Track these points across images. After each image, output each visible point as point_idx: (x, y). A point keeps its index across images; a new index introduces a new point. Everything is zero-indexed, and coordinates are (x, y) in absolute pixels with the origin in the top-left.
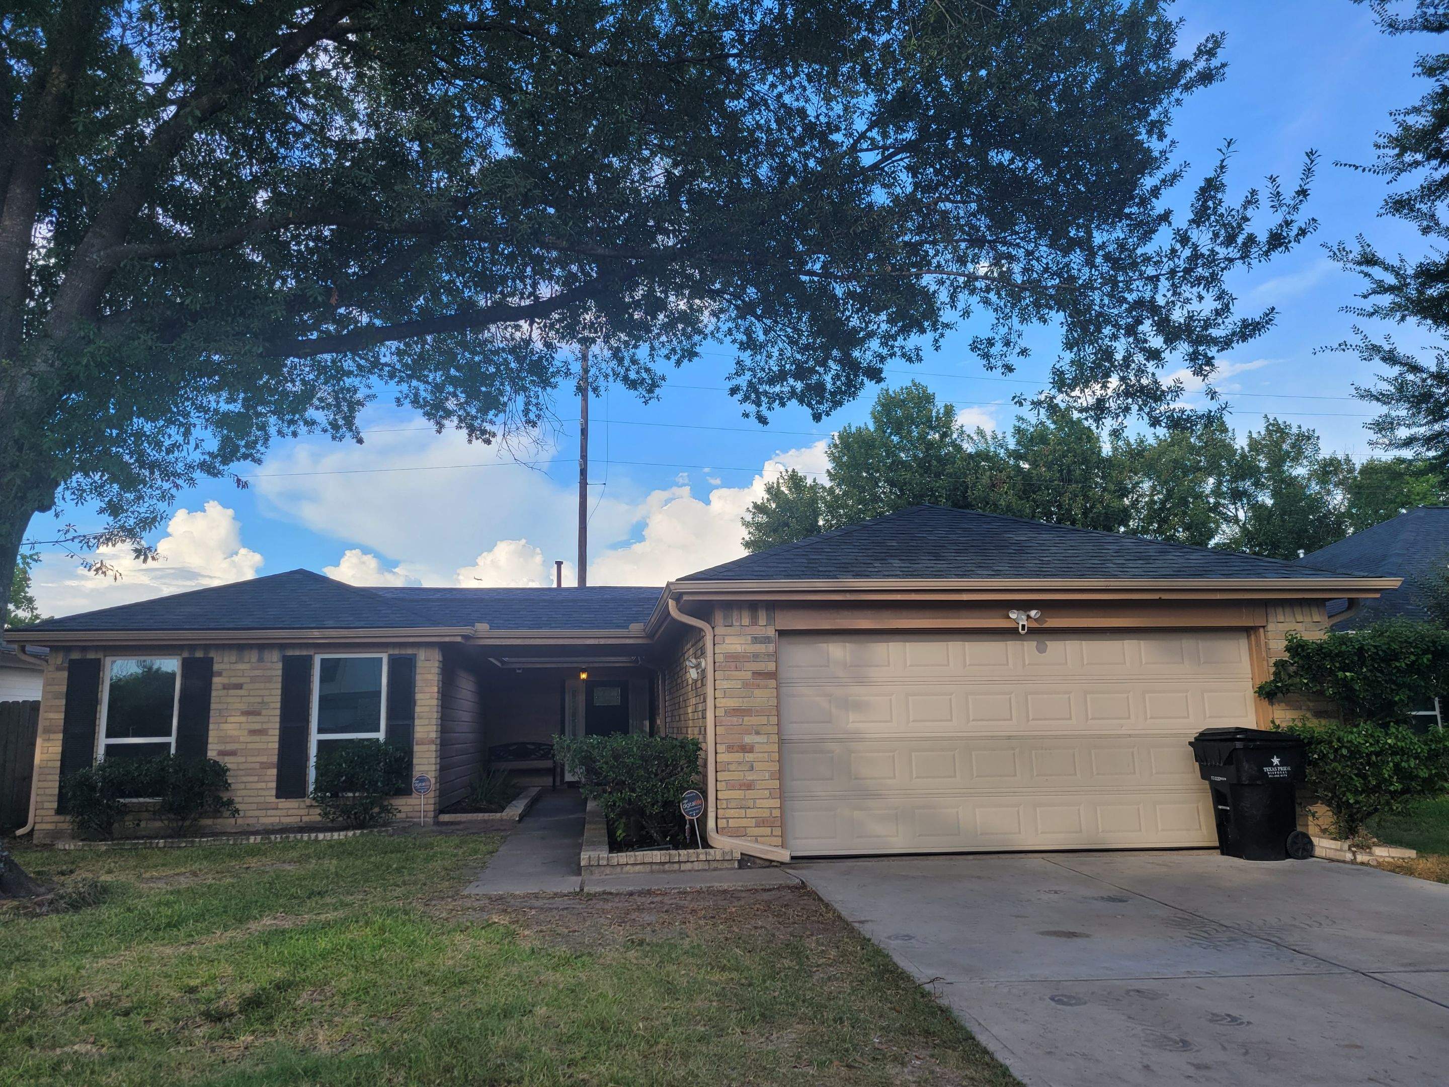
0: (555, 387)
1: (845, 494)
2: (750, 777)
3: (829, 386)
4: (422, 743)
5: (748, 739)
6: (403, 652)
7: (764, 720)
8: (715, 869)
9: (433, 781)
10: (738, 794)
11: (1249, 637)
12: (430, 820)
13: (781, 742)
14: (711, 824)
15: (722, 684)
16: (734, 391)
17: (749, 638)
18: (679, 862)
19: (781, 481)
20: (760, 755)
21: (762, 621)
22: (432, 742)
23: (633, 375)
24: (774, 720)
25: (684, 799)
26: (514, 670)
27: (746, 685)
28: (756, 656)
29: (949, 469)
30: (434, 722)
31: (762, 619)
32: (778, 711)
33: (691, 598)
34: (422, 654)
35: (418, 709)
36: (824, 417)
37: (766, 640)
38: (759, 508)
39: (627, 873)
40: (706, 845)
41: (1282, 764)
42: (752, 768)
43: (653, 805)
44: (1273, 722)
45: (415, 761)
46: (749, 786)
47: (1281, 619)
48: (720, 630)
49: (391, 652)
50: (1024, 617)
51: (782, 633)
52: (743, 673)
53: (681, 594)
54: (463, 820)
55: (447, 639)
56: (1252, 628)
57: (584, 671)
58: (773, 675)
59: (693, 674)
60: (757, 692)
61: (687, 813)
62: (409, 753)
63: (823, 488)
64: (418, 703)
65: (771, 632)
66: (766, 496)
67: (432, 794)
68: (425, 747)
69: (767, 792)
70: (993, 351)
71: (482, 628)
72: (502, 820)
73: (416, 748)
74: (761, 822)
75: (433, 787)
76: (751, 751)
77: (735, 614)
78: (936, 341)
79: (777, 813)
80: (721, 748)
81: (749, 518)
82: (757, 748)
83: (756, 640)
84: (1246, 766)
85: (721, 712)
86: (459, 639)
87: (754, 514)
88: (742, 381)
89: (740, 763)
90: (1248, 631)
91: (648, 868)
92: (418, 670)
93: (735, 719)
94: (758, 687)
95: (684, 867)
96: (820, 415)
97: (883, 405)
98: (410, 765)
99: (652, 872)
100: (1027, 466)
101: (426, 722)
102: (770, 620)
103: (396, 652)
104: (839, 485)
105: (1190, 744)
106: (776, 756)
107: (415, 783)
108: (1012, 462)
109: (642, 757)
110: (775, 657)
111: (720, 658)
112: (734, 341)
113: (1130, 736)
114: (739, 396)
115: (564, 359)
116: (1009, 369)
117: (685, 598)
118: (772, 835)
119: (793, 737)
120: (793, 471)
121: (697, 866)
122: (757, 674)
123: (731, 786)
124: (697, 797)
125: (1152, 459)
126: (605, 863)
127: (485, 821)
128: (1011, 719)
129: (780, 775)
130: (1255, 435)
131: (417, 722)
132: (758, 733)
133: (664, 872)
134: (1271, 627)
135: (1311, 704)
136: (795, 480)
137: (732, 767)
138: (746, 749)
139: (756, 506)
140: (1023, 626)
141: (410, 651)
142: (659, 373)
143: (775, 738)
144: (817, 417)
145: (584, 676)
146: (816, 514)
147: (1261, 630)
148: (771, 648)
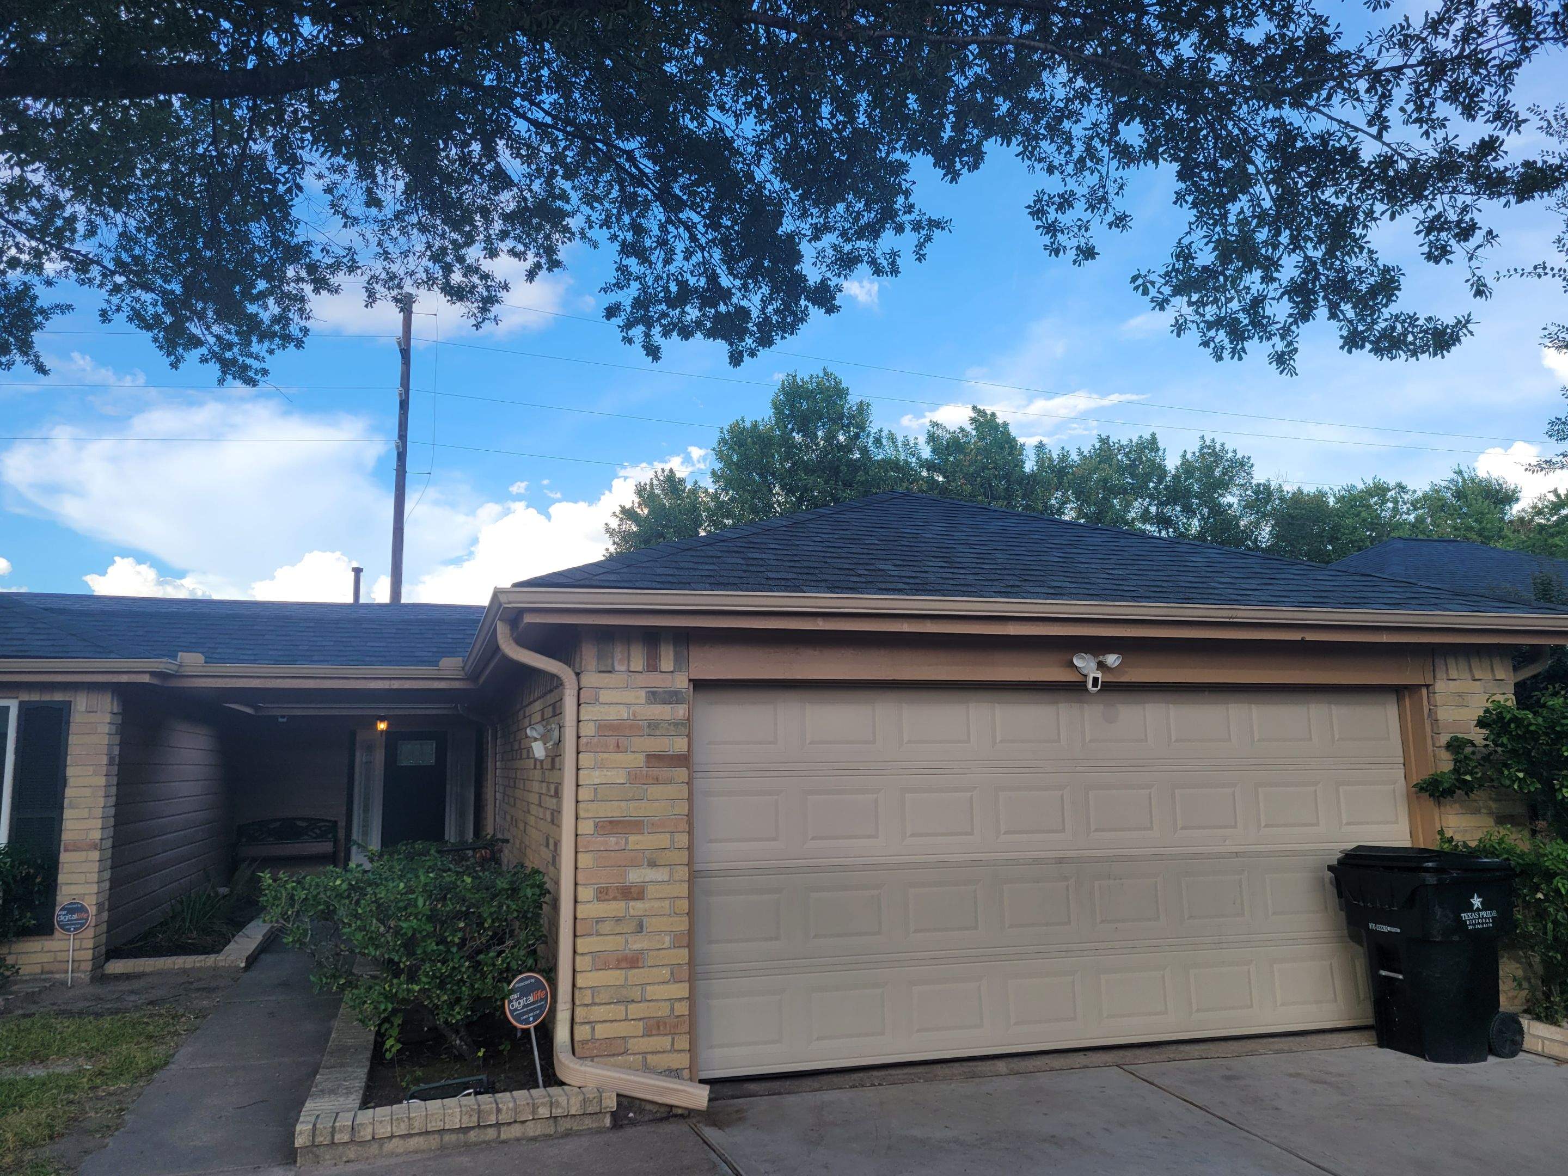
0: (336, 290)
1: (732, 499)
2: (637, 944)
3: (755, 313)
4: (76, 848)
5: (634, 876)
6: (47, 697)
7: (664, 840)
8: (568, 1134)
9: (92, 910)
10: (613, 977)
11: (1400, 701)
12: (84, 977)
13: (693, 876)
14: (561, 1034)
15: (590, 777)
16: (611, 312)
17: (642, 693)
18: (498, 1125)
19: (655, 482)
20: (656, 904)
21: (667, 663)
22: (94, 847)
23: (457, 277)
24: (683, 840)
25: (512, 992)
26: (275, 717)
27: (634, 777)
28: (653, 726)
29: (860, 476)
30: (99, 812)
31: (667, 661)
32: (690, 824)
33: (538, 620)
34: (81, 703)
35: (69, 792)
36: (746, 358)
37: (673, 697)
38: (628, 514)
39: (392, 1154)
40: (553, 1080)
41: (1486, 906)
42: (640, 928)
43: (451, 1006)
44: (1441, 832)
45: (61, 878)
46: (633, 961)
47: (1453, 674)
48: (590, 679)
49: (25, 697)
50: (1093, 665)
51: (699, 685)
52: (631, 756)
53: (521, 612)
54: (148, 969)
55: (124, 679)
56: (1406, 687)
57: (382, 719)
58: (683, 760)
59: (539, 750)
60: (655, 791)
61: (517, 1018)
62: (50, 868)
63: (706, 491)
64: (71, 782)
65: (681, 682)
66: (637, 500)
67: (90, 933)
68: (80, 856)
69: (666, 972)
70: (1067, 218)
71: (191, 661)
72: (215, 968)
73: (64, 857)
74: (654, 1027)
75: (92, 921)
76: (640, 896)
77: (619, 652)
78: (921, 246)
79: (682, 1009)
80: (585, 893)
81: (614, 523)
82: (651, 891)
83: (654, 697)
84: (1439, 912)
85: (586, 827)
86: (146, 679)
87: (621, 520)
88: (627, 297)
89: (618, 920)
90: (1399, 691)
91: (434, 1141)
92: (73, 728)
93: (613, 840)
94: (657, 781)
95: (506, 1133)
96: (741, 354)
97: (786, 394)
98: (50, 886)
99: (442, 1147)
100: (941, 479)
101: (85, 813)
102: (681, 662)
103: (35, 697)
104: (725, 490)
105: (1330, 868)
106: (684, 905)
107: (60, 915)
108: (925, 474)
109: (432, 917)
110: (686, 727)
111: (588, 730)
112: (614, 238)
113: (1237, 854)
114: (619, 321)
115: (347, 244)
116: (1088, 253)
117: (528, 619)
118: (673, 1050)
119: (714, 866)
120: (671, 471)
121: (533, 1130)
122: (654, 759)
123: (602, 962)
124: (538, 986)
125: (1082, 477)
126: (346, 1138)
127: (184, 971)
128: (1063, 830)
129: (690, 940)
130: (1189, 456)
131: (67, 813)
132: (653, 864)
133: (467, 1146)
134: (1440, 686)
135: (1493, 805)
136: (672, 483)
137: (606, 927)
138: (630, 893)
139: (624, 510)
140: (1096, 680)
141: (58, 697)
142: (499, 277)
143: (683, 873)
144: (736, 359)
145: (382, 726)
146: (698, 524)
147: (1424, 691)
148: (681, 711)
